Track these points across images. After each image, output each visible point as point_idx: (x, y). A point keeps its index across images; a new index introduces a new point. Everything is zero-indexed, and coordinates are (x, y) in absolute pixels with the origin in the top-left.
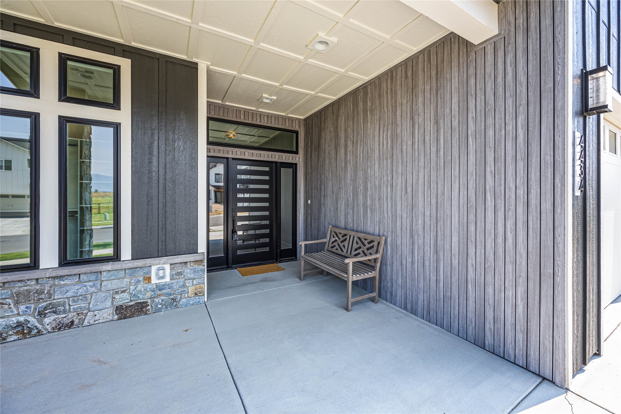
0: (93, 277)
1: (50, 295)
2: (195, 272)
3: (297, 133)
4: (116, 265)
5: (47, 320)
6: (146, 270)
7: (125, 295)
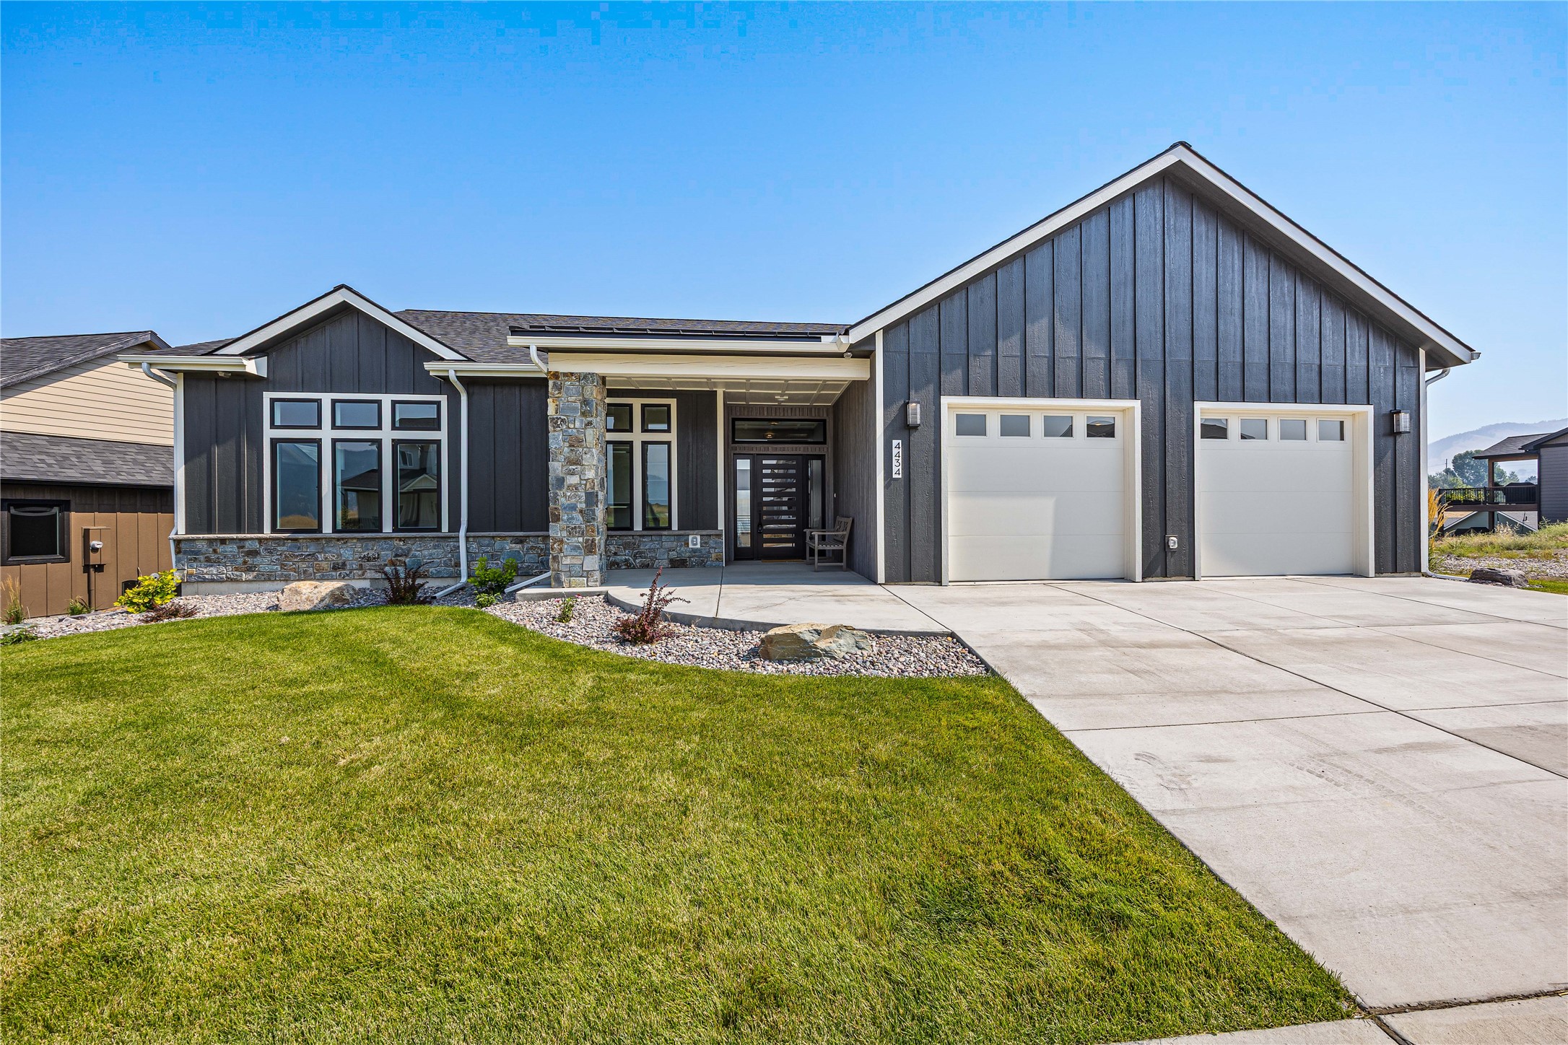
0: (658, 539)
1: (639, 546)
2: (716, 543)
3: (824, 421)
4: (670, 532)
5: (637, 561)
6: (686, 538)
7: (674, 552)
